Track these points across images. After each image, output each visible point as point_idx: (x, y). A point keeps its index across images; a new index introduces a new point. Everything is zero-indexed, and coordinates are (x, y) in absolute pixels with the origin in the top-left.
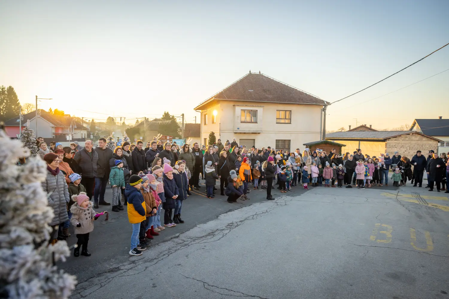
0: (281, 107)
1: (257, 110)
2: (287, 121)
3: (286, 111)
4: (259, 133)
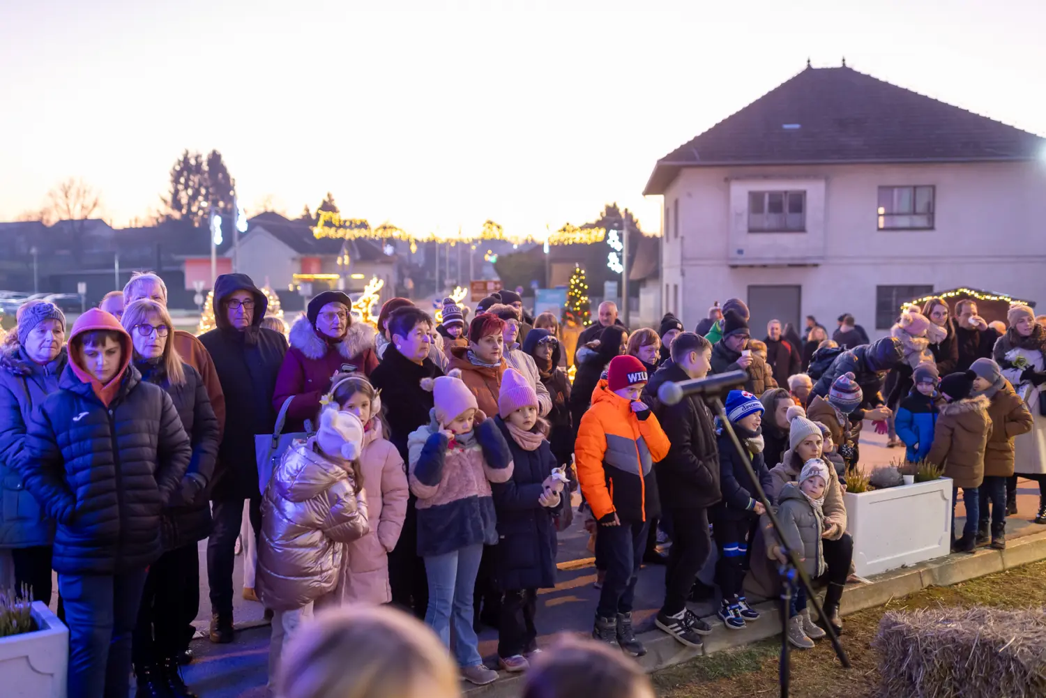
0: (895, 176)
1: (805, 192)
2: (920, 221)
3: (915, 187)
4: (816, 265)
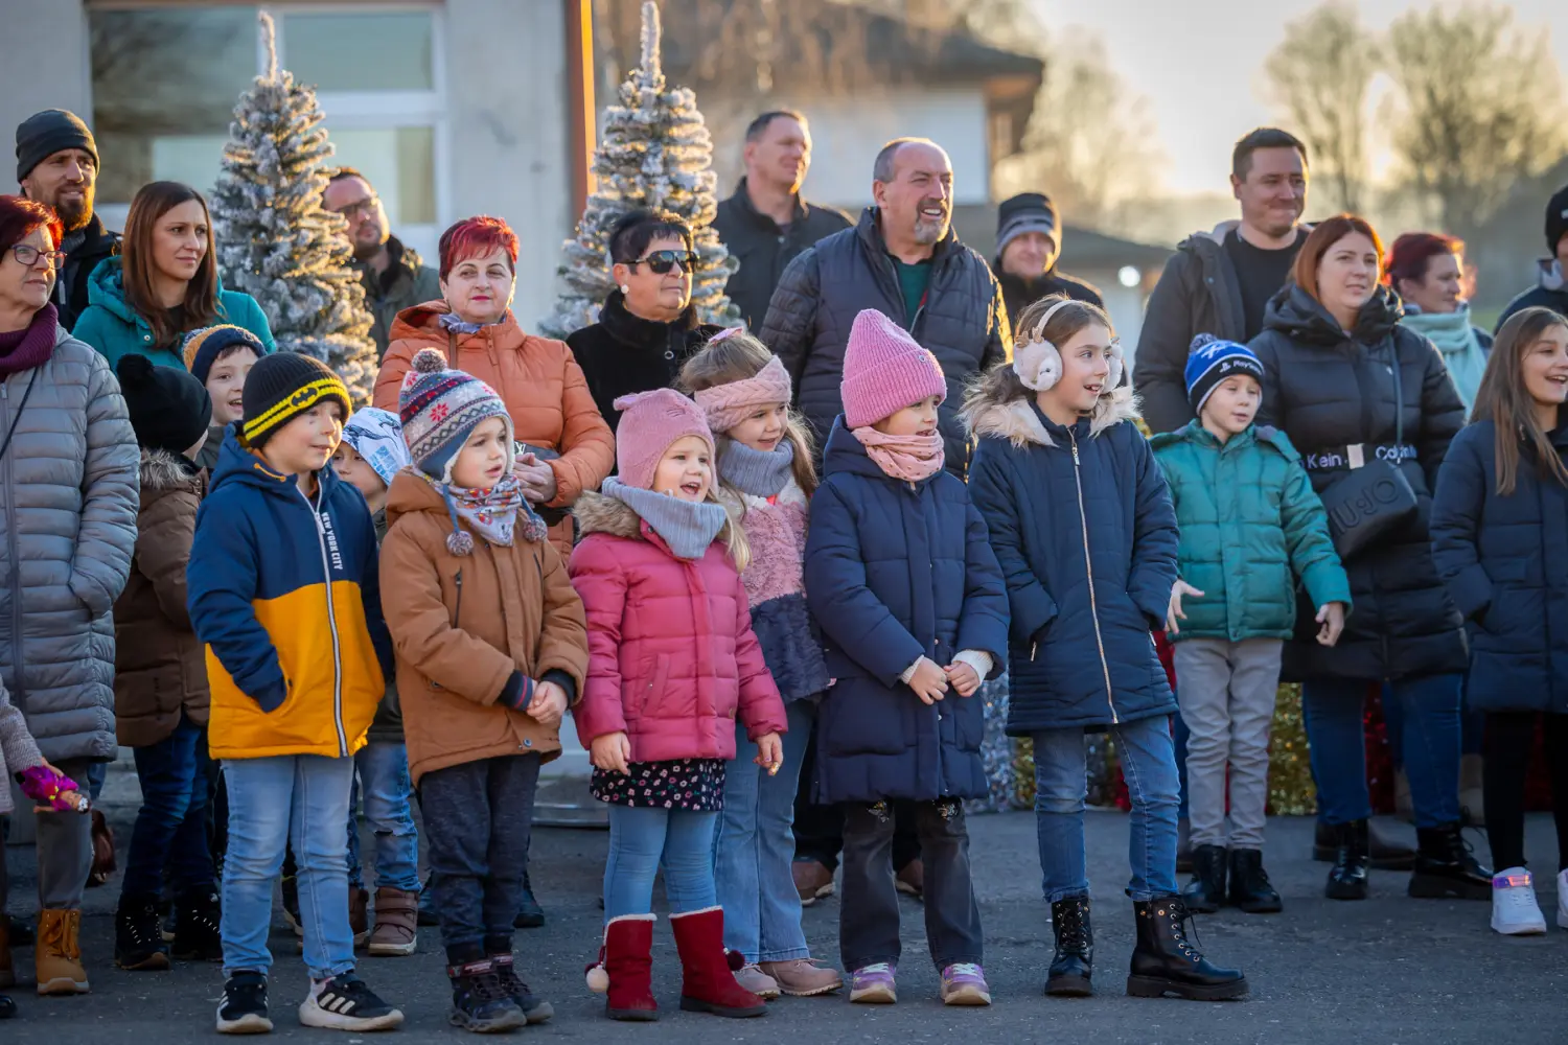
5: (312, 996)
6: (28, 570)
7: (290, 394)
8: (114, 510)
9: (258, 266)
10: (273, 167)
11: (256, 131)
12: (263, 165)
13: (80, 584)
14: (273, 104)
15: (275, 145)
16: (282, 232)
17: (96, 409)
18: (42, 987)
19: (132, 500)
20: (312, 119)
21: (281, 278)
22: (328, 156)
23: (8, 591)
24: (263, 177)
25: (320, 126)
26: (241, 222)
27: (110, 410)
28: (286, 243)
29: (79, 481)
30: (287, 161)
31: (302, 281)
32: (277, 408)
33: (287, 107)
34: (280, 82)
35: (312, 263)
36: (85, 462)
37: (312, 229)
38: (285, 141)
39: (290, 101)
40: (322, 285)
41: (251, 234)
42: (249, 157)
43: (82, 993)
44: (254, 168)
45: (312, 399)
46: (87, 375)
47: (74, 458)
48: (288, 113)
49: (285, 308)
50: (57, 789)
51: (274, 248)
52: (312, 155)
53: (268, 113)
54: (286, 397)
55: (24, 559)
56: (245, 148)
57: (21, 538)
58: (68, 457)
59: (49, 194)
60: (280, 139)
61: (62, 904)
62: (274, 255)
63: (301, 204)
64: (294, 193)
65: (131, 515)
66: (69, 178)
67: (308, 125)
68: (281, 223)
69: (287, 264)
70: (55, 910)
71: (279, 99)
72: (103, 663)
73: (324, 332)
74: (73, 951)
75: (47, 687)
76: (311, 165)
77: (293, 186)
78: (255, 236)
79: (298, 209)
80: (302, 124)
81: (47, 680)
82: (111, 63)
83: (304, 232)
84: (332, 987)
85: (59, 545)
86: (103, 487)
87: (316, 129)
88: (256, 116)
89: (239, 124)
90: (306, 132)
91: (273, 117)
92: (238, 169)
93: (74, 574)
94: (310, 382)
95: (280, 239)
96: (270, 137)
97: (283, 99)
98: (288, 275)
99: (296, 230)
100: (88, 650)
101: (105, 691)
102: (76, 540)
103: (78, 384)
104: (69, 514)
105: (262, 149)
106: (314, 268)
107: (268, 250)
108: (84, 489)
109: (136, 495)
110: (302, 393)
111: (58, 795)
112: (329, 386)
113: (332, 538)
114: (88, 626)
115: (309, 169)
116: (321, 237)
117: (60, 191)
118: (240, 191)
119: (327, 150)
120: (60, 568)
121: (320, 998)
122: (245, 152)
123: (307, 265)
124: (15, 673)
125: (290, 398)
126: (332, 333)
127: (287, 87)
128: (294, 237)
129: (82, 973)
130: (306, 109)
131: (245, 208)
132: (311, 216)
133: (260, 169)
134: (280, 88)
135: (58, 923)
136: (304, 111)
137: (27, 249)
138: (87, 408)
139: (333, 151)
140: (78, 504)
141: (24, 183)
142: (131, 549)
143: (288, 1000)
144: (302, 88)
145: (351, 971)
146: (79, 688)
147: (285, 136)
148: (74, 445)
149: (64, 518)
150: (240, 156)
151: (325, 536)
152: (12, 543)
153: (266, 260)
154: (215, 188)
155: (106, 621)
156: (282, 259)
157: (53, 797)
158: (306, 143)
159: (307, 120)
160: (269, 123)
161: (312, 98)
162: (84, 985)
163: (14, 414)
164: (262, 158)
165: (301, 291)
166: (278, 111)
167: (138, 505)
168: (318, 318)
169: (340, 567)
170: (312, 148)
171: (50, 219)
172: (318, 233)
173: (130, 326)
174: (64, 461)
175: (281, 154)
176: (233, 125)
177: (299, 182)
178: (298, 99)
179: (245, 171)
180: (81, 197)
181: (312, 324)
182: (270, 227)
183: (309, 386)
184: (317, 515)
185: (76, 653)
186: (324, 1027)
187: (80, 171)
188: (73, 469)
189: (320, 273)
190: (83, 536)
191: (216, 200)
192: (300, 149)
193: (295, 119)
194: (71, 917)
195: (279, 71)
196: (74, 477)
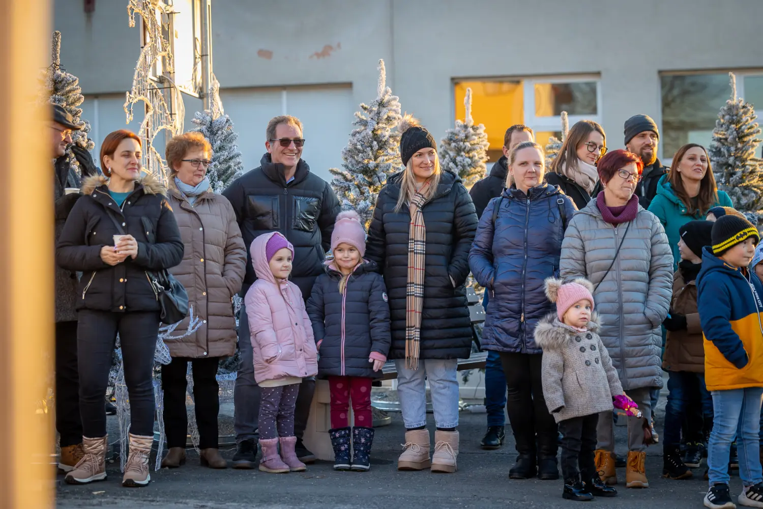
5: (744, 492)
6: (626, 307)
7: (735, 234)
8: (663, 282)
9: (727, 181)
10: (734, 139)
11: (728, 123)
12: (730, 138)
13: (649, 313)
14: (735, 112)
15: (735, 129)
16: (738, 167)
17: (655, 239)
18: (628, 484)
19: (670, 278)
20: (752, 118)
21: (737, 186)
22: (758, 134)
23: (618, 316)
24: (730, 143)
25: (755, 122)
26: (720, 163)
27: (661, 240)
28: (739, 171)
29: (648, 270)
30: (741, 136)
31: (747, 188)
32: (729, 240)
33: (741, 113)
34: (738, 102)
35: (751, 180)
36: (650, 262)
37: (751, 165)
38: (740, 128)
39: (742, 111)
40: (755, 189)
41: (724, 167)
42: (724, 134)
43: (645, 488)
44: (726, 139)
45: (745, 237)
46: (651, 224)
47: (646, 260)
48: (741, 116)
49: (739, 199)
50: (629, 406)
51: (734, 173)
52: (751, 134)
53: (733, 116)
54: (733, 236)
55: (625, 302)
56: (722, 131)
57: (623, 293)
58: (643, 260)
59: (638, 150)
60: (738, 127)
61: (638, 449)
62: (734, 177)
63: (747, 154)
64: (744, 150)
65: (670, 284)
66: (647, 143)
67: (750, 121)
68: (738, 163)
69: (740, 181)
70: (635, 451)
71: (737, 109)
72: (657, 347)
73: (756, 209)
74: (642, 469)
75: (634, 356)
76: (751, 138)
77: (743, 147)
78: (726, 168)
79: (745, 157)
80: (747, 121)
81: (634, 354)
82: (673, 101)
83: (747, 167)
84: (752, 489)
85: (640, 297)
86: (658, 273)
87: (753, 123)
88: (727, 117)
89: (720, 121)
90: (749, 124)
91: (735, 117)
92: (719, 140)
93: (646, 308)
94: (744, 229)
95: (737, 170)
96: (733, 126)
97: (739, 110)
98: (740, 185)
99: (744, 166)
100: (651, 342)
101: (657, 359)
102: (647, 295)
103: (647, 228)
104: (644, 283)
105: (729, 132)
106: (752, 182)
107: (732, 174)
108: (650, 273)
109: (672, 276)
110: (741, 234)
111: (629, 409)
112: (752, 231)
113: (756, 294)
114: (651, 331)
115: (750, 140)
116: (755, 169)
117: (642, 149)
118: (720, 149)
119: (758, 131)
120: (640, 306)
121: (747, 493)
122: (722, 132)
123: (749, 181)
124: (621, 350)
125: (735, 236)
126: (760, 210)
127: (741, 104)
128: (743, 169)
129: (646, 480)
130: (749, 114)
131: (722, 157)
132: (751, 160)
133: (729, 140)
134: (738, 105)
135: (636, 457)
136: (748, 115)
137: (625, 172)
138: (651, 239)
139: (761, 131)
140: (647, 279)
141: (628, 145)
142: (670, 299)
143: (734, 494)
144: (747, 105)
145: (761, 483)
146: (648, 357)
147: (739, 125)
148: (646, 255)
149: (642, 285)
150: (720, 134)
151: (754, 293)
152: (620, 295)
153: (731, 179)
154: (709, 148)
155: (659, 330)
156: (738, 178)
157: (626, 409)
158: (749, 129)
159: (749, 119)
160: (733, 120)
161: (751, 109)
162: (646, 484)
163: (621, 240)
164: (730, 135)
165: (746, 192)
166: (737, 115)
167: (672, 281)
168: (754, 203)
169: (761, 306)
170: (751, 130)
171: (638, 160)
172: (754, 167)
173: (676, 205)
174: (642, 261)
175: (738, 133)
176: (717, 121)
177: (746, 145)
178: (745, 110)
179: (722, 140)
180: (651, 151)
181: (751, 206)
182: (733, 165)
183: (744, 231)
184: (750, 284)
185: (647, 342)
186: (749, 506)
187: (651, 140)
188: (645, 265)
189: (754, 184)
190: (650, 292)
191: (709, 153)
192: (746, 131)
193: (744, 119)
194: (642, 455)
195: (738, 98)
196: (646, 268)
